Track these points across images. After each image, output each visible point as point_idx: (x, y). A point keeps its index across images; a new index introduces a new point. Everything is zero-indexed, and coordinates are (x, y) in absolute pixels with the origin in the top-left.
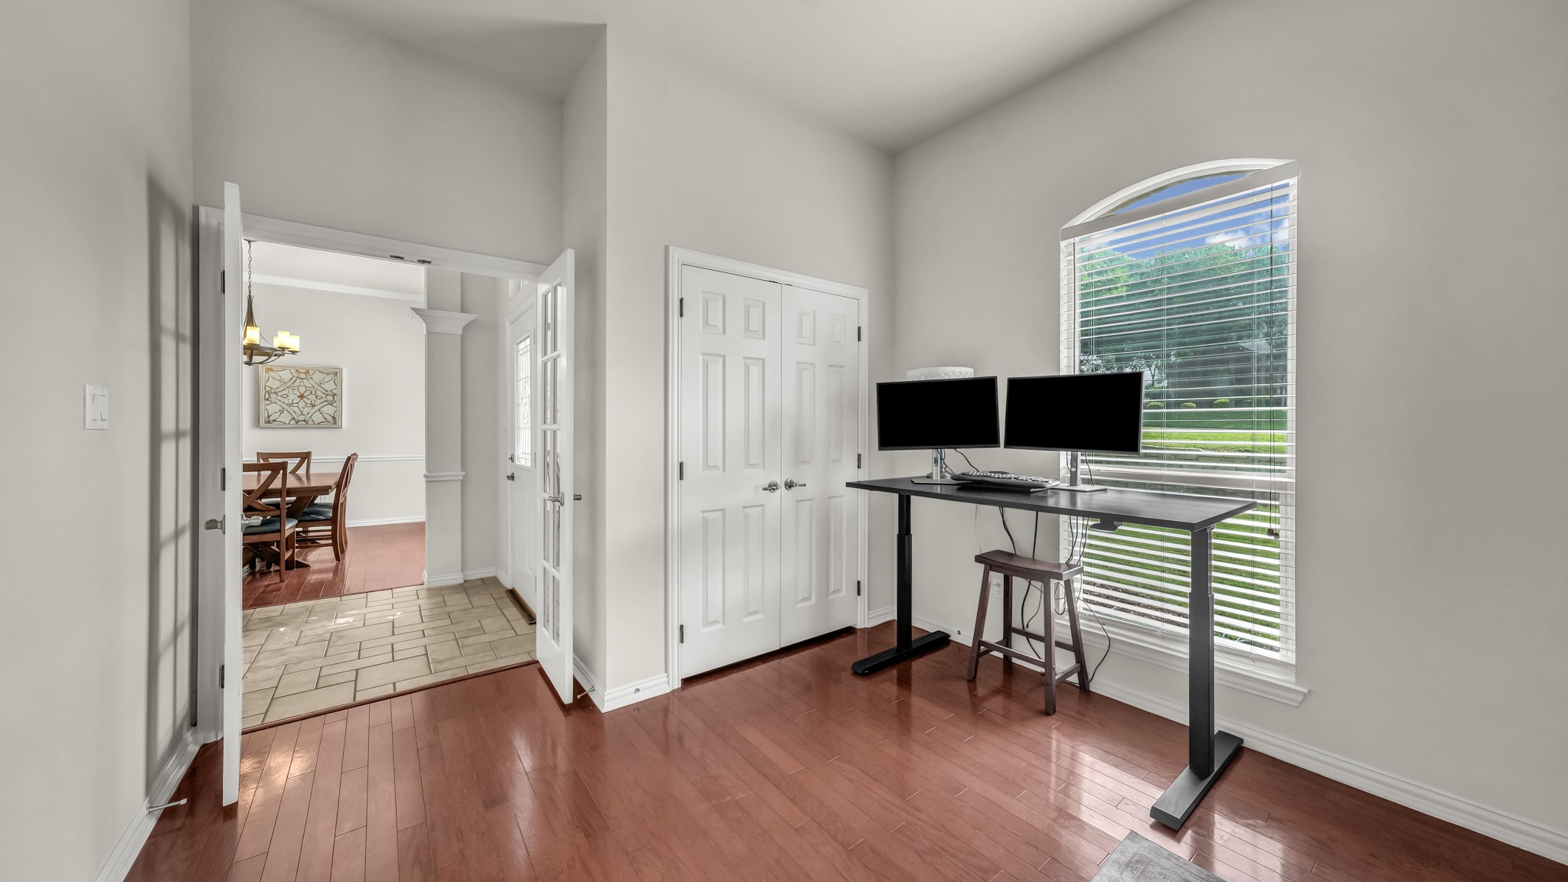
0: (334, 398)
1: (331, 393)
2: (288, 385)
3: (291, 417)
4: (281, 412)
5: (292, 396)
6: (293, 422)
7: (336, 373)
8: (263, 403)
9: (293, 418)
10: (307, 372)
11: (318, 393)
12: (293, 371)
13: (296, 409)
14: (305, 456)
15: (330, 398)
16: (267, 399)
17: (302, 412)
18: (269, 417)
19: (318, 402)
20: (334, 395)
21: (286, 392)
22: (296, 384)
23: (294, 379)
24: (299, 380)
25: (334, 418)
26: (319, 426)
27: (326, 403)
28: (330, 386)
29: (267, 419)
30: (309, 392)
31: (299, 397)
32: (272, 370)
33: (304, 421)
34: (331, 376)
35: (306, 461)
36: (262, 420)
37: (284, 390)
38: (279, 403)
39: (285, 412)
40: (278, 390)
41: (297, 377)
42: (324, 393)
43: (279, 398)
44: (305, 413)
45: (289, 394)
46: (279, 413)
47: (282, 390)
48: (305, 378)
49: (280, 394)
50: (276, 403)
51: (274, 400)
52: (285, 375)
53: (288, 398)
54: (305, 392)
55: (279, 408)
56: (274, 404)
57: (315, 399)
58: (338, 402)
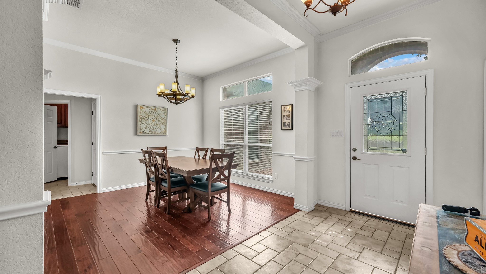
2: (148, 115)
4: (146, 128)
5: (149, 120)
6: (150, 133)
8: (139, 123)
9: (150, 131)
11: (159, 119)
12: (150, 108)
13: (151, 127)
15: (163, 121)
17: (153, 128)
18: (141, 130)
19: (159, 123)
20: (165, 120)
22: (151, 114)
23: (151, 112)
24: (152, 113)
25: (165, 130)
26: (159, 135)
27: (162, 124)
28: (163, 116)
29: (140, 132)
30: (156, 118)
31: (152, 121)
32: (142, 108)
33: (154, 132)
34: (164, 111)
36: (138, 131)
37: (147, 117)
38: (145, 123)
39: (147, 128)
40: (145, 117)
41: (152, 111)
42: (161, 119)
43: (145, 121)
44: (154, 128)
45: (148, 120)
46: (145, 128)
47: (146, 118)
48: (154, 112)
49: (145, 119)
50: (144, 123)
51: (143, 122)
52: (147, 110)
53: (148, 121)
54: (154, 118)
55: (145, 126)
56: (143, 124)
57: (158, 122)
58: (166, 123)
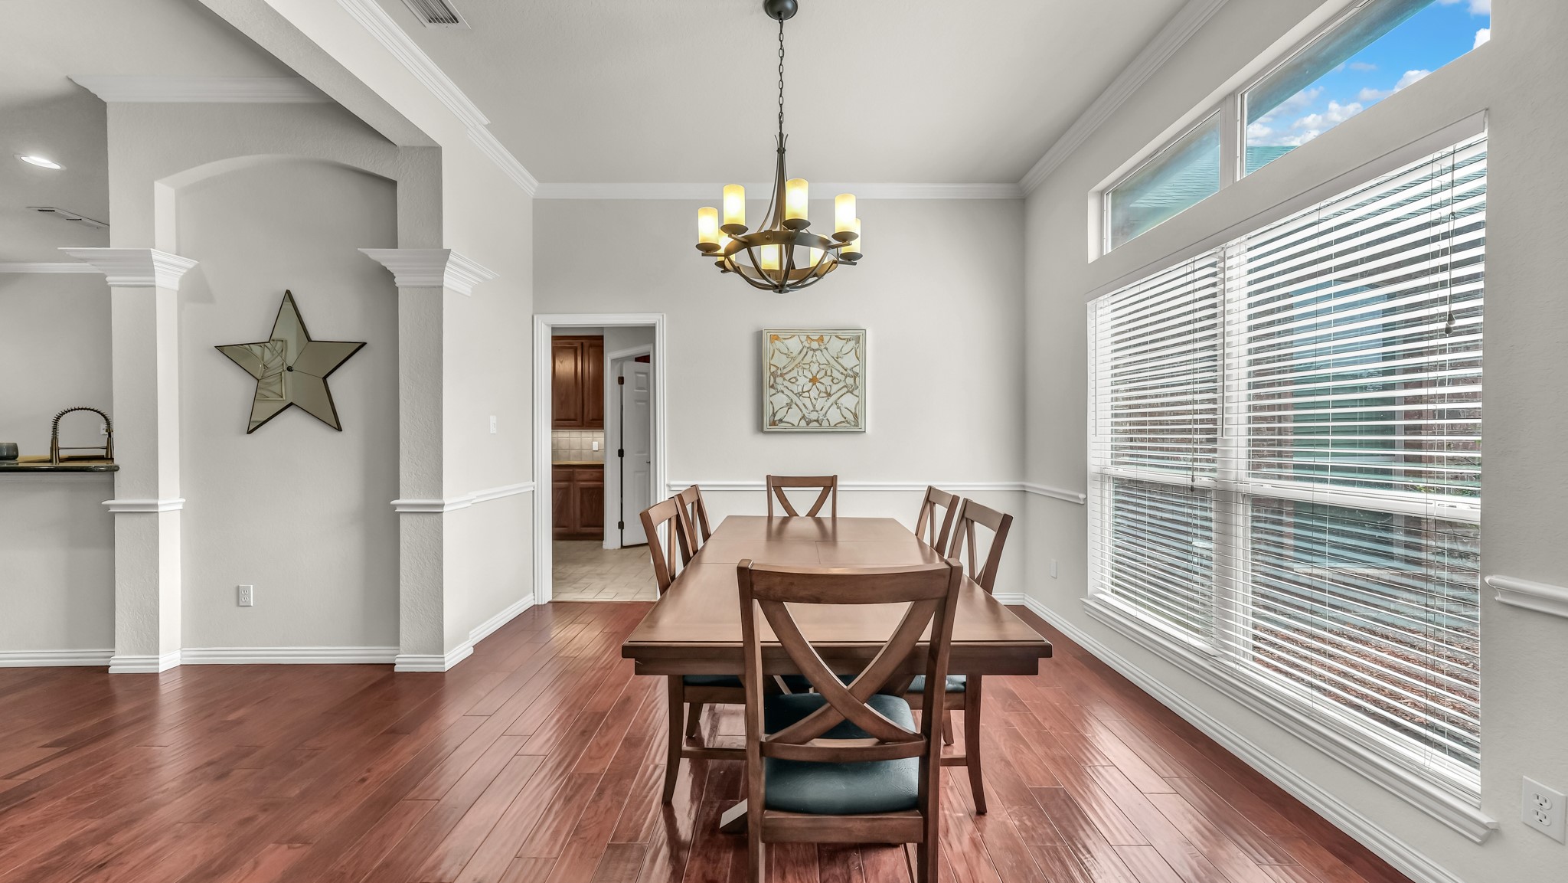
0: (853, 381)
1: (851, 373)
2: (796, 362)
3: (800, 416)
4: (789, 406)
5: (802, 380)
6: (803, 423)
7: (857, 338)
8: (767, 392)
9: (803, 417)
10: (821, 339)
11: (836, 374)
12: (803, 338)
13: (807, 402)
14: (828, 483)
15: (850, 381)
16: (772, 387)
17: (814, 406)
18: (774, 414)
19: (835, 388)
20: (855, 376)
21: (794, 374)
22: (808, 359)
23: (805, 350)
24: (811, 353)
25: (855, 416)
26: (834, 431)
27: (845, 390)
28: (849, 361)
29: (772, 420)
30: (824, 371)
31: (811, 381)
32: (777, 338)
33: (817, 421)
34: (852, 343)
35: (831, 493)
36: (766, 420)
37: (793, 369)
38: (786, 392)
39: (794, 406)
40: (785, 371)
41: (808, 348)
42: (842, 373)
43: (786, 383)
44: (818, 408)
45: (798, 377)
46: (787, 408)
47: (790, 371)
48: (818, 349)
49: (787, 377)
50: (782, 392)
51: (780, 387)
52: (794, 345)
53: (797, 383)
54: (818, 372)
55: (786, 400)
56: (780, 394)
57: (831, 383)
58: (860, 387)
